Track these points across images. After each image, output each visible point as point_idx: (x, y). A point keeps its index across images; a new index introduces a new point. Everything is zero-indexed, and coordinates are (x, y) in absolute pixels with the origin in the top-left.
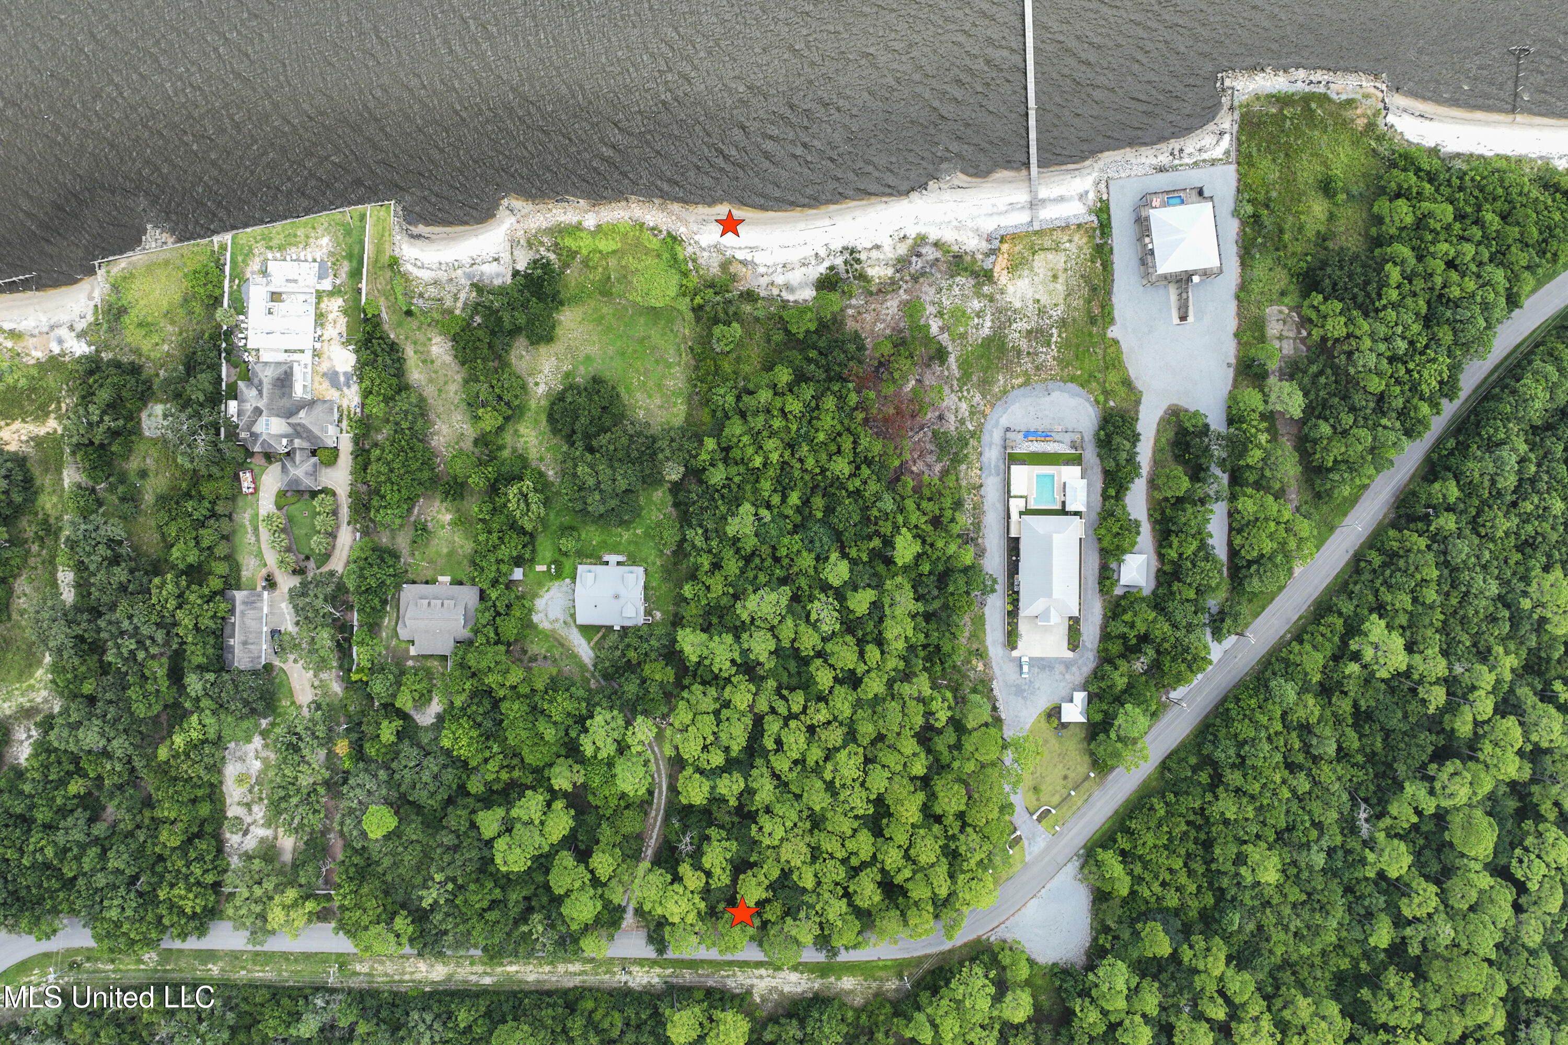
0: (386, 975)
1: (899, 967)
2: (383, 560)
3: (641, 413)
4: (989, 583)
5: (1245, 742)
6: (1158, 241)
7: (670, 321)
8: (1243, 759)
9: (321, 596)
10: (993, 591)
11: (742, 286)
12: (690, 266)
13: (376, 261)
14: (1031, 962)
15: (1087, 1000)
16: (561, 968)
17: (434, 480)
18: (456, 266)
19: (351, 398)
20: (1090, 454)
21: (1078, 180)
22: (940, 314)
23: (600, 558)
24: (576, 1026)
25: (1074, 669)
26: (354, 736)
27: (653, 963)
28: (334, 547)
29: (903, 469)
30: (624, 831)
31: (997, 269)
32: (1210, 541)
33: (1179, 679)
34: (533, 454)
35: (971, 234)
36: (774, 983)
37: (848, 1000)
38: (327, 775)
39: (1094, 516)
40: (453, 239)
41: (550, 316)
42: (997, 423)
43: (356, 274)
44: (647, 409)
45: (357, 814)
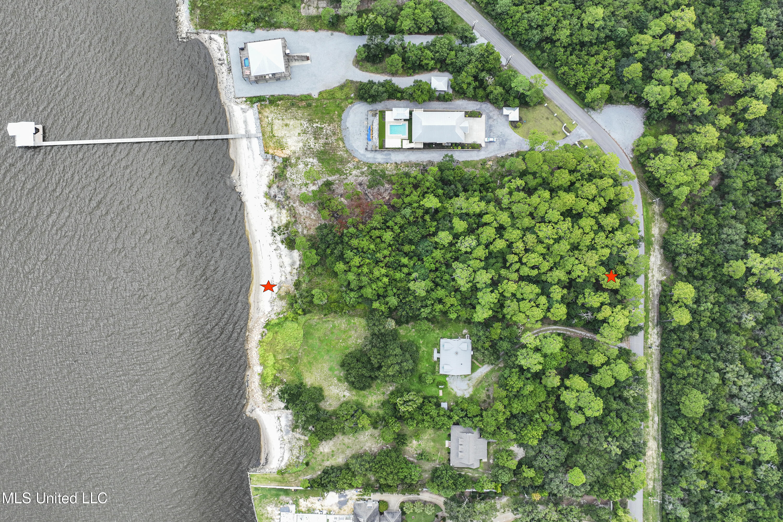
0: (654, 472)
1: (647, 204)
2: (438, 477)
3: (359, 341)
4: (448, 159)
5: (530, 25)
6: (268, 71)
7: (311, 326)
8: (538, 26)
9: (458, 509)
10: (452, 156)
11: (292, 289)
12: (281, 316)
13: (280, 481)
14: (644, 135)
15: (664, 106)
16: (649, 380)
17: (396, 450)
18: (282, 439)
19: (352, 494)
20: (379, 106)
21: (235, 114)
22: (306, 185)
23: (435, 362)
24: (681, 372)
25: (491, 114)
26: (531, 490)
27: (646, 332)
28: (431, 502)
29: (388, 203)
30: (580, 349)
31: (283, 156)
32: (425, 44)
33: (497, 59)
34: (381, 398)
35: (264, 169)
36: (656, 269)
37: (664, 231)
38: (551, 505)
39: (411, 104)
40: (268, 441)
41: (309, 390)
42: (362, 155)
43: (287, 492)
44: (357, 338)
45: (572, 488)
